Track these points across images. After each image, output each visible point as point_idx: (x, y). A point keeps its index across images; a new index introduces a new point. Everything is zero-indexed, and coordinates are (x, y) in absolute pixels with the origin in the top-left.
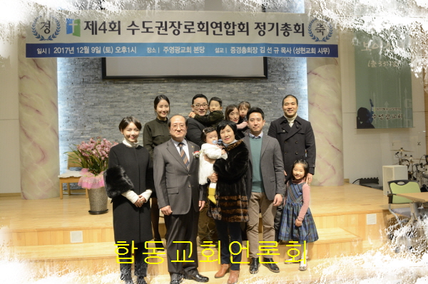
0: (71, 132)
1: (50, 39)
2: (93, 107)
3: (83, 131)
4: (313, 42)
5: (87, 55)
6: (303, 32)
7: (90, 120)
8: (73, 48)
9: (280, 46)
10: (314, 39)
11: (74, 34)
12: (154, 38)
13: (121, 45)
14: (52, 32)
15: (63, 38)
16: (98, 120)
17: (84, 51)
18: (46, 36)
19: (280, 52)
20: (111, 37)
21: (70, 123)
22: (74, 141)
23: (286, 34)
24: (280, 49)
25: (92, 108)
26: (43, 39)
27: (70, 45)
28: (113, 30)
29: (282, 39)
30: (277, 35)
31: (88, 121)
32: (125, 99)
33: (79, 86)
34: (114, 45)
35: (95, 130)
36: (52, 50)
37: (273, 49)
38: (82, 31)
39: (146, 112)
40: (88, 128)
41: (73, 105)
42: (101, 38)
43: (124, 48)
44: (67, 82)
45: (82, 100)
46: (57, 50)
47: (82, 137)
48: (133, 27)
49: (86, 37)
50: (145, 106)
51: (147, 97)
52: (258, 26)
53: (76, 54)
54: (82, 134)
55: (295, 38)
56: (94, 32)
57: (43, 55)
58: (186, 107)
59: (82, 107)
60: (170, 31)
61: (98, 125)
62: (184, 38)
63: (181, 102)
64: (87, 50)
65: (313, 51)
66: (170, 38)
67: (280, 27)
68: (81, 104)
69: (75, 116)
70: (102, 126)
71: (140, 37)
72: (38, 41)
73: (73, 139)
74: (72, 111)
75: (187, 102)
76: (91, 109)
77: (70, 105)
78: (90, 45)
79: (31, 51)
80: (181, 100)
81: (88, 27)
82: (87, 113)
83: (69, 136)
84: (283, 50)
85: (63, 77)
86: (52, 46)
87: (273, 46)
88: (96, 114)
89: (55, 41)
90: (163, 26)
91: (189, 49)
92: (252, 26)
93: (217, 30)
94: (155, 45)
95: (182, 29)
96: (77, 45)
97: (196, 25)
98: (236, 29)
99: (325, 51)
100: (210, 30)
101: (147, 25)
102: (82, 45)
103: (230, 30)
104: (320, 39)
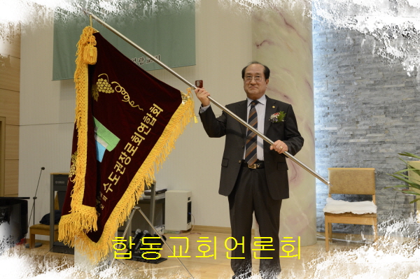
0: (333, 133)
2: (372, 87)
3: (353, 131)
7: (367, 111)
16: (382, 111)
21: (331, 117)
22: (337, 149)
25: (371, 90)
31: (363, 114)
33: (346, 54)
35: (376, 129)
40: (363, 126)
41: (336, 87)
44: (324, 48)
45: (351, 77)
47: (352, 141)
54: (353, 136)
59: (351, 89)
61: (381, 120)
68: (350, 83)
69: (339, 106)
70: (390, 121)
73: (336, 144)
74: (335, 97)
76: (368, 92)
77: (330, 86)
82: (361, 98)
83: (329, 139)
85: (319, 40)
88: (379, 99)
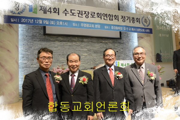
1: (19, 13)
4: (143, 27)
6: (140, 22)
8: (33, 20)
9: (131, 27)
10: (144, 25)
12: (76, 19)
15: (27, 14)
17: (39, 22)
19: (131, 30)
20: (54, 16)
23: (133, 22)
24: (131, 29)
26: (15, 13)
27: (31, 18)
28: (55, 12)
29: (131, 24)
30: (130, 22)
32: (56, 46)
33: (30, 38)
34: (56, 21)
36: (20, 20)
37: (129, 28)
38: (38, 11)
39: (67, 53)
46: (23, 20)
47: (32, 66)
48: (66, 12)
49: (40, 15)
50: (66, 50)
51: (67, 45)
52: (122, 18)
53: (34, 23)
55: (137, 24)
56: (45, 12)
57: (14, 22)
58: (86, 51)
60: (84, 16)
63: (84, 49)
64: (41, 22)
65: (144, 30)
67: (131, 19)
75: (87, 49)
80: (84, 48)
84: (132, 29)
87: (128, 27)
89: (22, 15)
90: (80, 13)
91: (93, 26)
92: (120, 17)
93: (105, 17)
94: (77, 22)
95: (90, 15)
96: (34, 19)
97: (96, 14)
98: (114, 18)
99: (148, 31)
100: (103, 17)
101: (73, 11)
102: (39, 19)
103: (111, 18)
104: (146, 26)
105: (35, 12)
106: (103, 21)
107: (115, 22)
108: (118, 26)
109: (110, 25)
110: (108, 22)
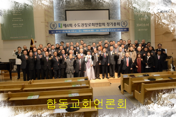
1: (55, 29)
4: (122, 27)
5: (64, 33)
9: (113, 29)
11: (61, 28)
12: (81, 28)
13: (72, 30)
14: (55, 27)
15: (58, 28)
18: (54, 28)
20: (70, 28)
23: (115, 25)
26: (53, 29)
27: (60, 30)
28: (70, 26)
29: (114, 27)
34: (71, 30)
38: (63, 27)
42: (68, 28)
43: (73, 31)
46: (57, 32)
48: (75, 25)
49: (64, 28)
52: (107, 24)
53: (61, 33)
55: (117, 27)
56: (66, 27)
57: (53, 33)
60: (85, 26)
62: (88, 27)
65: (122, 30)
66: (85, 28)
67: (113, 24)
71: (77, 28)
72: (51, 30)
78: (65, 30)
79: (50, 32)
81: (64, 25)
84: (114, 30)
86: (55, 31)
87: (111, 29)
89: (56, 29)
90: (83, 25)
91: (90, 31)
92: (106, 24)
93: (97, 25)
94: (81, 30)
95: (88, 25)
96: (61, 30)
97: (91, 24)
98: (102, 25)
99: (125, 30)
100: (95, 25)
101: (79, 24)
102: (63, 30)
103: (100, 25)
104: (124, 26)
105: (61, 27)
106: (95, 28)
107: (103, 27)
108: (104, 29)
109: (100, 29)
110: (99, 27)
